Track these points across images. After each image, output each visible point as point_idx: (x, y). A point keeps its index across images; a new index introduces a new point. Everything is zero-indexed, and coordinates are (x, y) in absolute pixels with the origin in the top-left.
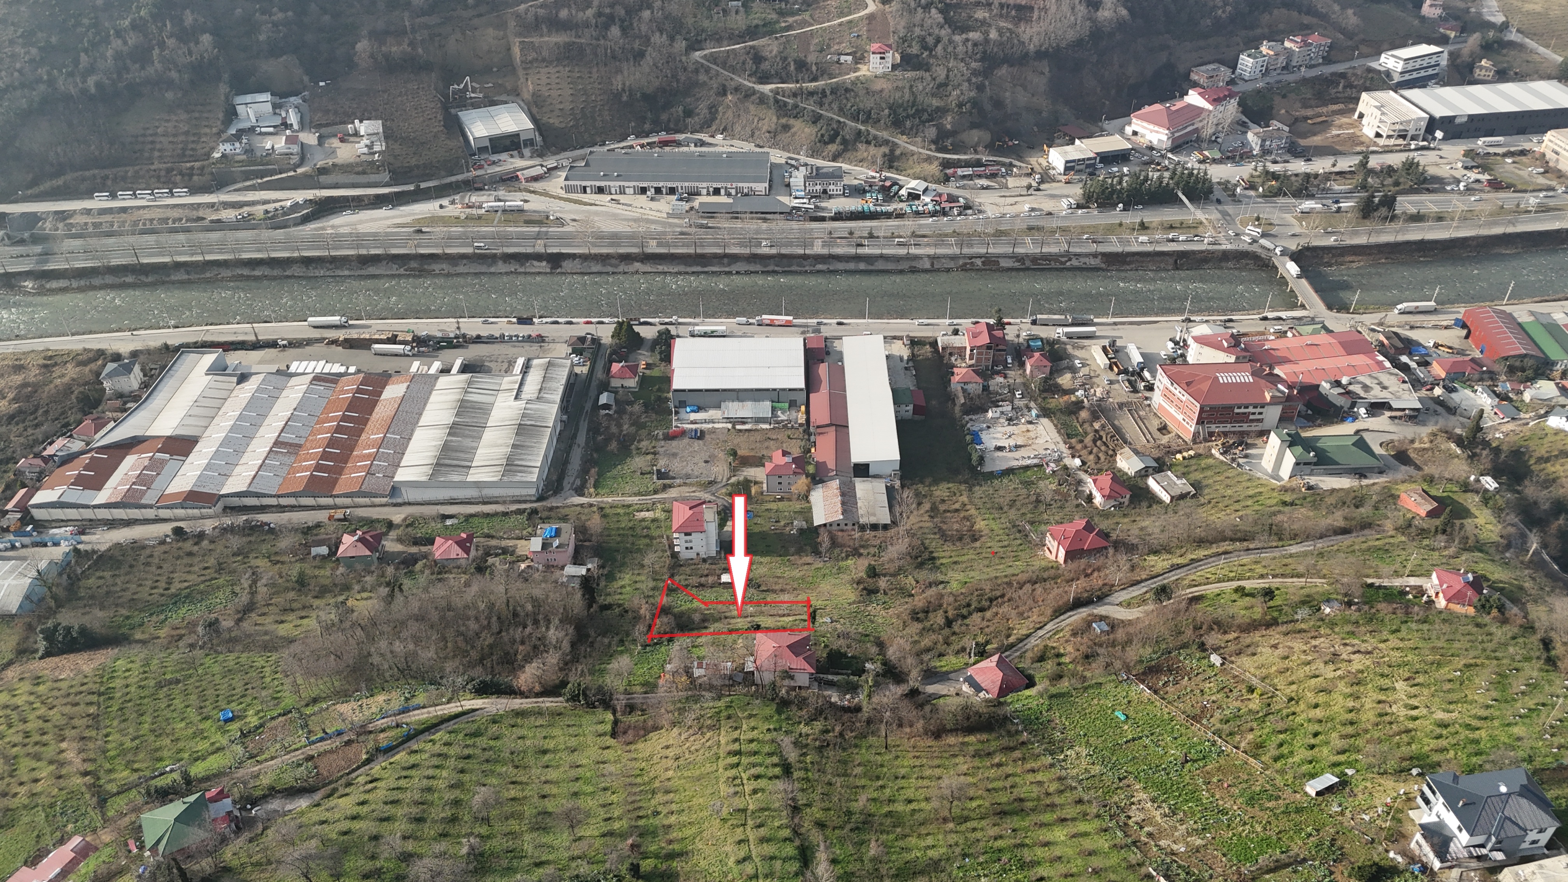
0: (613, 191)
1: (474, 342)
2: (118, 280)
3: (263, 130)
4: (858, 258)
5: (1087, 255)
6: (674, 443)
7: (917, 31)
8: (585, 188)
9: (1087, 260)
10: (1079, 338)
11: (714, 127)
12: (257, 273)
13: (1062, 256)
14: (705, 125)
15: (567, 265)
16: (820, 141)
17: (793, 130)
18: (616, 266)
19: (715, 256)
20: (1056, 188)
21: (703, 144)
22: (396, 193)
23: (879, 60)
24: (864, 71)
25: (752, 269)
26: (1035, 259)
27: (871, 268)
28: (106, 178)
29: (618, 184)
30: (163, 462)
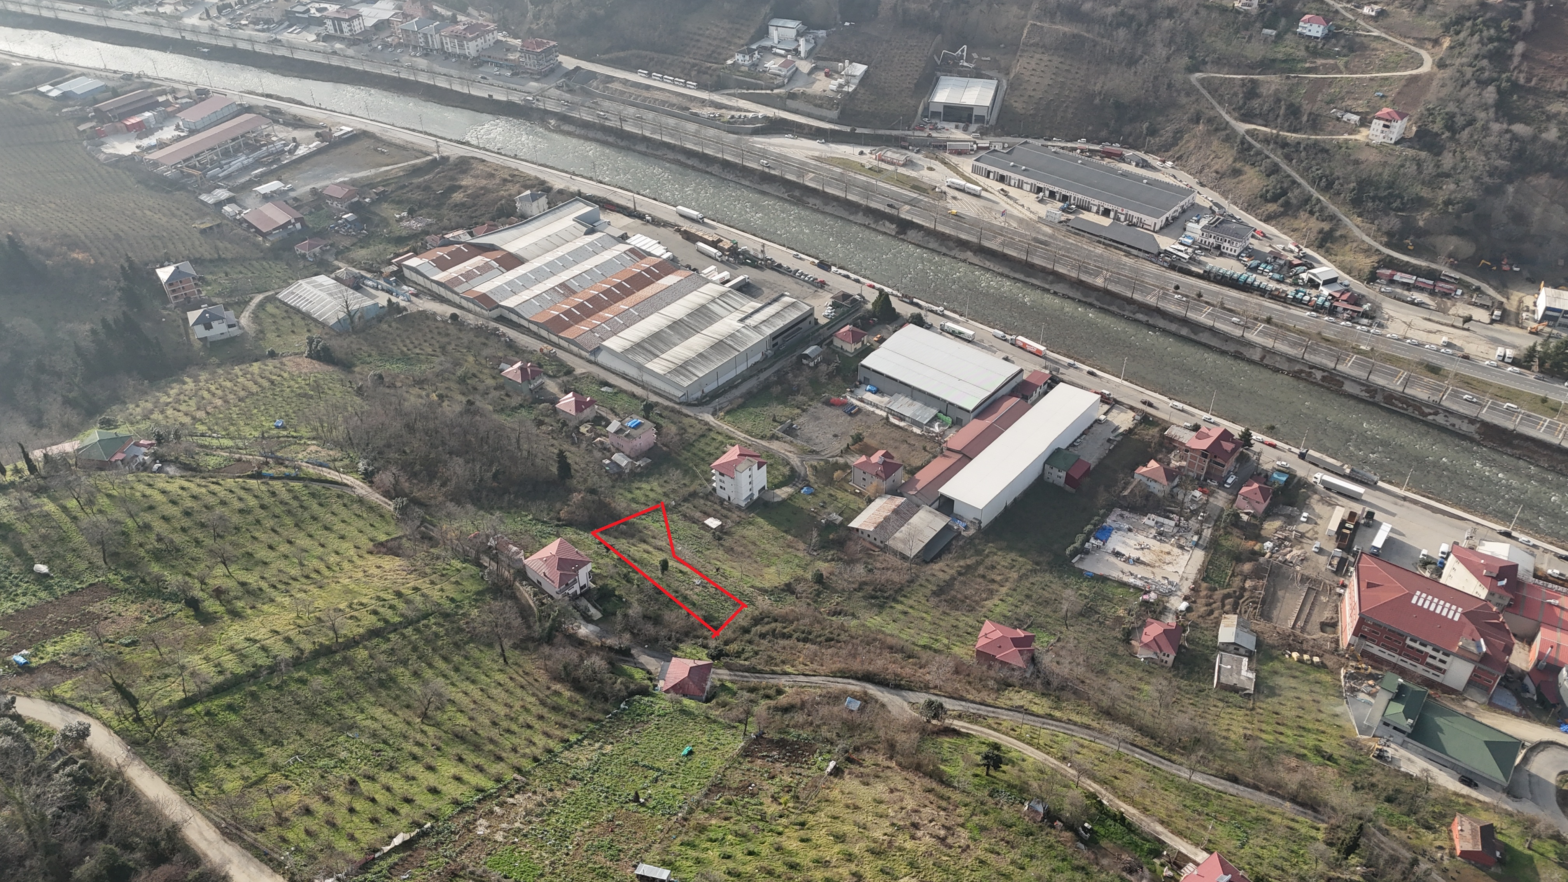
0: (1012, 183)
1: (773, 269)
2: (604, 138)
3: (778, 51)
4: (1185, 321)
5: (1462, 417)
6: (828, 409)
7: (1451, 107)
8: (989, 172)
9: (1457, 422)
10: (1339, 493)
11: (1170, 153)
12: (690, 162)
13: (1428, 406)
14: (1161, 150)
15: (912, 234)
16: (1261, 197)
17: (1241, 178)
18: (951, 249)
19: (1043, 270)
20: (1512, 334)
21: (1145, 165)
22: (832, 131)
23: (1381, 128)
24: (1362, 136)
25: (1071, 294)
26: (1390, 396)
27: (1193, 336)
28: (652, 59)
29: (1018, 177)
30: (492, 268)
